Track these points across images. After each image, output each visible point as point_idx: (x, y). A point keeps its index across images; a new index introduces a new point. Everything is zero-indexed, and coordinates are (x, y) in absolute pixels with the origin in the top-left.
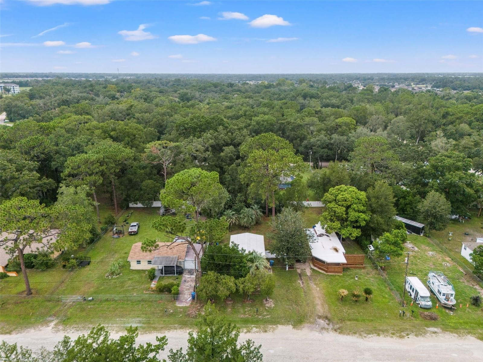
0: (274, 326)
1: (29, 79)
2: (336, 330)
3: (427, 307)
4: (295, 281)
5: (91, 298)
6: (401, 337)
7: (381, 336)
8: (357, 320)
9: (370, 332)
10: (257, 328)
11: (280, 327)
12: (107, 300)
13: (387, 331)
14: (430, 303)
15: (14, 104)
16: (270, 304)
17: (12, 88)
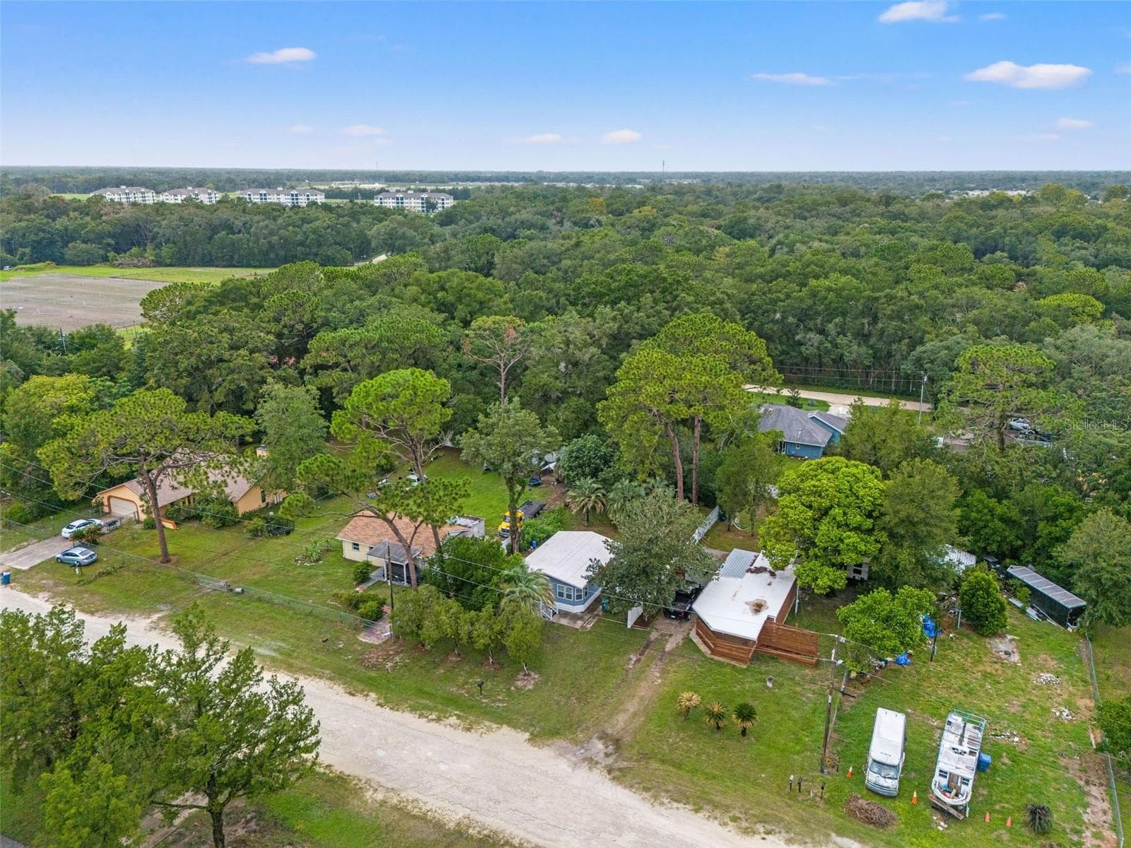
0: (494, 726)
1: (470, 185)
2: (609, 772)
3: (885, 792)
4: (626, 653)
5: (239, 590)
6: (747, 832)
7: (700, 815)
8: (679, 766)
9: (680, 797)
10: (459, 717)
11: (505, 729)
12: (260, 600)
13: (727, 808)
14: (892, 784)
15: (400, 231)
16: (527, 683)
17: (440, 201)
